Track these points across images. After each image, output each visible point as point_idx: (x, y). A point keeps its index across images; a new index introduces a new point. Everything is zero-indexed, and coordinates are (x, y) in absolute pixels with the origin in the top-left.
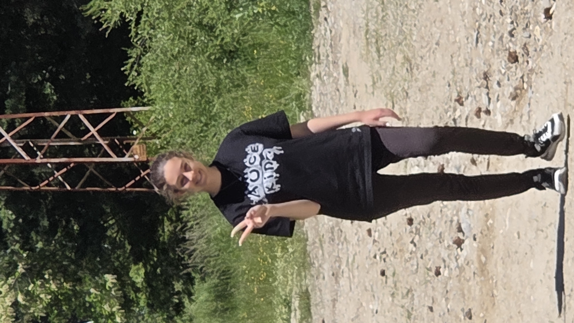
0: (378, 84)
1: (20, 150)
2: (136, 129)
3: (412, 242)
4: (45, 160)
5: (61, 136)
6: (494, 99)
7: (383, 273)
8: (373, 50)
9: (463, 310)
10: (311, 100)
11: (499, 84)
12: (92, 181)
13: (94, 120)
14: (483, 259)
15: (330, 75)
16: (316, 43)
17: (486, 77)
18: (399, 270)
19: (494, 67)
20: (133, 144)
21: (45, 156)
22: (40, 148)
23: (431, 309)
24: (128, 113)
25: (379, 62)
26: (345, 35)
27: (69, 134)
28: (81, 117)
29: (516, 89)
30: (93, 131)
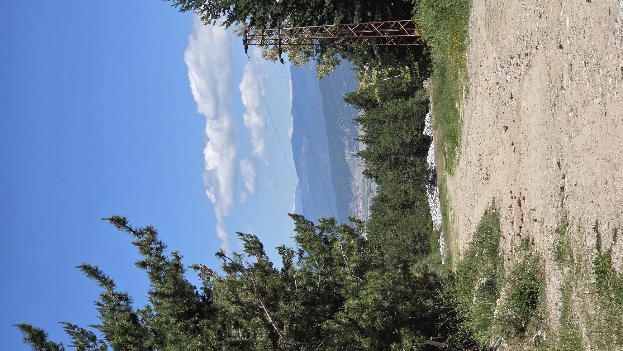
0: (489, 38)
1: (380, 33)
2: (416, 26)
3: (498, 89)
4: (388, 36)
5: (393, 28)
6: (521, 62)
7: (490, 94)
8: (487, 27)
9: (512, 119)
10: (469, 33)
11: (523, 59)
12: (402, 42)
13: (402, 23)
14: (518, 110)
15: (475, 29)
16: (470, 18)
17: (519, 56)
18: (494, 96)
19: (522, 53)
20: (415, 31)
21: (387, 35)
22: (386, 32)
23: (503, 113)
24: (413, 21)
25: (489, 32)
26: (479, 19)
27: (395, 28)
28: (399, 23)
29: (528, 63)
30: (402, 27)
